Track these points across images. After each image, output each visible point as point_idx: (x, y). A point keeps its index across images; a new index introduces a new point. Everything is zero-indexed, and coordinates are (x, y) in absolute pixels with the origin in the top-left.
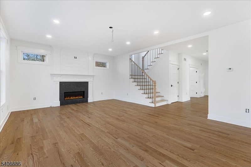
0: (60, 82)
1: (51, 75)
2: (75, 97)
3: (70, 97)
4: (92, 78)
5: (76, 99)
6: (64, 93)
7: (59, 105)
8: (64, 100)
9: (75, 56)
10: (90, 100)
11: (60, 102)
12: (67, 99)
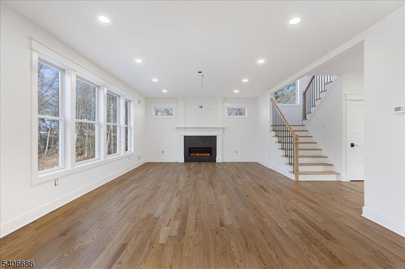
0: (184, 136)
1: (177, 128)
2: (202, 154)
3: (196, 154)
4: (221, 132)
5: (203, 156)
6: (189, 148)
7: (183, 161)
8: (189, 156)
9: (201, 105)
10: (219, 159)
11: (184, 157)
12: (192, 155)
